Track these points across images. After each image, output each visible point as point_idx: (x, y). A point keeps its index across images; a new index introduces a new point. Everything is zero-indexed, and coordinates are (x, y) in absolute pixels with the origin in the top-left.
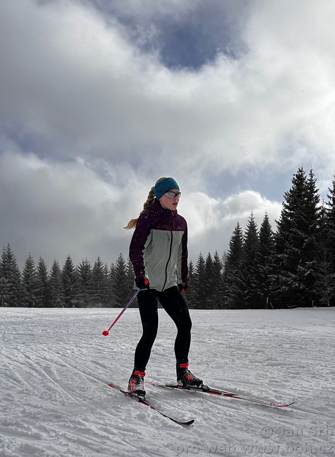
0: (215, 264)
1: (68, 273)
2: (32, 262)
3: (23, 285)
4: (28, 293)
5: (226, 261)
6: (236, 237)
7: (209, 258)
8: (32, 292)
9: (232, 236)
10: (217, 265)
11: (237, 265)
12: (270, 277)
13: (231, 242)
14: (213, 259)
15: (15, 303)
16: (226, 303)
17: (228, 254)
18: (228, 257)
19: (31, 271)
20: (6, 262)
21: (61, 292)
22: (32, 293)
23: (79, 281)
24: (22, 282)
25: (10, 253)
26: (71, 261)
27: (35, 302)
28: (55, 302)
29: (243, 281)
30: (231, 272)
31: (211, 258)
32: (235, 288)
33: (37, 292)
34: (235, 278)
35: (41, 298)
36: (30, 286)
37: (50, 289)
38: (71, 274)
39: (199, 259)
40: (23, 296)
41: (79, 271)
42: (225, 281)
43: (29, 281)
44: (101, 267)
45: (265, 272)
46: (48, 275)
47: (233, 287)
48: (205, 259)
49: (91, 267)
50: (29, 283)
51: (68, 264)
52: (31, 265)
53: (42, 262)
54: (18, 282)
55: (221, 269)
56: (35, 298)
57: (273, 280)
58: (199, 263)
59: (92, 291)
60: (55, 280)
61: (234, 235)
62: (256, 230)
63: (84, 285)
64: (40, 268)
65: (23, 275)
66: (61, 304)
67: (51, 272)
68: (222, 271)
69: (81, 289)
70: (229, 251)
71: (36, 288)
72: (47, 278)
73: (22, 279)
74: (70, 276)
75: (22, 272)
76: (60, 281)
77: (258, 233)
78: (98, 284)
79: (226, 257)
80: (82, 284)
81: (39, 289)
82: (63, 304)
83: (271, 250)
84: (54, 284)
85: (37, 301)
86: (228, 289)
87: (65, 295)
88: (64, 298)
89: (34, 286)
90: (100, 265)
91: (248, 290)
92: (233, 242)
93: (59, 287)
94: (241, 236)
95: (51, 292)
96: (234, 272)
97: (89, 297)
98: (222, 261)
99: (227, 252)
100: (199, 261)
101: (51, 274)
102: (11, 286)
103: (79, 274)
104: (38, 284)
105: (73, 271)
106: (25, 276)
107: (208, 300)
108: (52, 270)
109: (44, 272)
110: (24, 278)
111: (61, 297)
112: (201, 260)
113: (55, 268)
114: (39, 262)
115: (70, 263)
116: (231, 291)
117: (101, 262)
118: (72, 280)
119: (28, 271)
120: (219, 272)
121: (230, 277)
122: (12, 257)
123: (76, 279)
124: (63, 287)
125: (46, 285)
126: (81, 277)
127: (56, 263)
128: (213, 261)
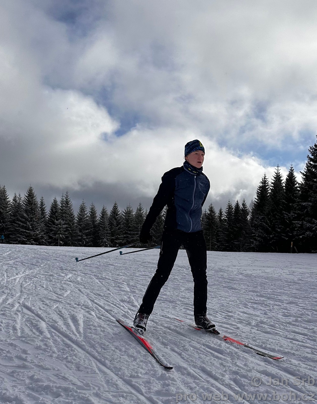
0: (242, 210)
1: (114, 217)
2: (85, 207)
3: (77, 227)
4: (80, 234)
5: (253, 208)
6: (262, 186)
7: (237, 205)
8: (84, 232)
9: (259, 186)
10: (245, 212)
11: (264, 212)
12: (295, 223)
13: (258, 190)
14: (241, 206)
15: (69, 242)
16: (252, 246)
17: (255, 201)
18: (255, 204)
19: (84, 215)
20: (64, 207)
21: (107, 232)
22: (84, 234)
23: (123, 224)
24: (76, 224)
25: (68, 199)
26: (117, 206)
27: (86, 241)
28: (102, 242)
29: (269, 226)
30: (258, 218)
31: (239, 205)
32: (261, 233)
33: (87, 232)
34: (261, 223)
35: (91, 238)
36: (82, 227)
37: (99, 231)
38: (117, 218)
39: (228, 206)
40: (76, 236)
41: (123, 215)
42: (252, 226)
43: (82, 223)
44: (142, 211)
45: (289, 218)
46: (97, 219)
47: (259, 231)
48: (233, 205)
49: (134, 212)
50: (81, 225)
51: (115, 209)
52: (84, 210)
53: (93, 207)
54: (72, 224)
55: (248, 215)
56: (85, 238)
57: (298, 226)
58: (228, 210)
59: (133, 232)
60: (103, 223)
61: (261, 185)
62: (282, 180)
63: (127, 227)
64: (91, 212)
65: (77, 218)
66: (106, 243)
67: (100, 216)
68: (249, 218)
69: (124, 231)
70: (256, 199)
71: (87, 230)
72: (97, 220)
73: (76, 221)
74: (116, 219)
75: (76, 216)
76: (107, 223)
77: (284, 183)
78: (139, 227)
79: (254, 205)
80: (125, 227)
81: (89, 230)
82: (108, 244)
83: (296, 198)
84: (102, 226)
85: (87, 240)
86: (255, 233)
87: (111, 235)
88: (110, 239)
89: (85, 227)
90: (141, 210)
91: (273, 235)
92: (260, 191)
93: (106, 229)
94: (268, 186)
95: (100, 233)
96: (260, 217)
97: (131, 238)
98: (249, 208)
99: (254, 200)
100: (228, 208)
101: (100, 218)
102: (67, 227)
103: (123, 218)
104: (89, 226)
105: (118, 215)
106: (78, 219)
107: (236, 243)
108: (101, 214)
109: (95, 215)
110: (77, 220)
111: (108, 237)
112: (230, 207)
113: (104, 213)
114: (91, 207)
115: (117, 209)
116: (257, 235)
117: (142, 207)
118: (117, 223)
119: (81, 215)
120: (247, 217)
121: (256, 222)
122: (69, 202)
123: (121, 222)
124: (109, 229)
125: (95, 226)
126: (125, 220)
127: (105, 208)
128: (241, 208)
